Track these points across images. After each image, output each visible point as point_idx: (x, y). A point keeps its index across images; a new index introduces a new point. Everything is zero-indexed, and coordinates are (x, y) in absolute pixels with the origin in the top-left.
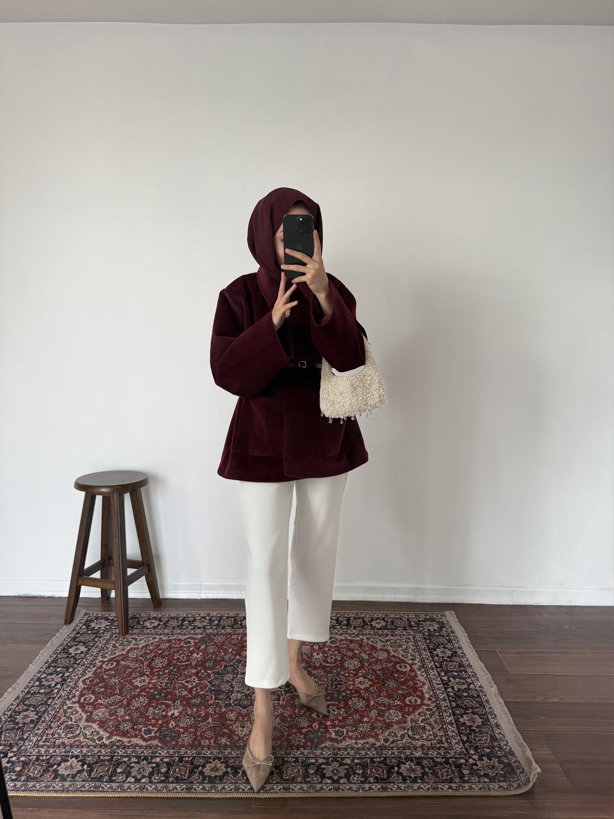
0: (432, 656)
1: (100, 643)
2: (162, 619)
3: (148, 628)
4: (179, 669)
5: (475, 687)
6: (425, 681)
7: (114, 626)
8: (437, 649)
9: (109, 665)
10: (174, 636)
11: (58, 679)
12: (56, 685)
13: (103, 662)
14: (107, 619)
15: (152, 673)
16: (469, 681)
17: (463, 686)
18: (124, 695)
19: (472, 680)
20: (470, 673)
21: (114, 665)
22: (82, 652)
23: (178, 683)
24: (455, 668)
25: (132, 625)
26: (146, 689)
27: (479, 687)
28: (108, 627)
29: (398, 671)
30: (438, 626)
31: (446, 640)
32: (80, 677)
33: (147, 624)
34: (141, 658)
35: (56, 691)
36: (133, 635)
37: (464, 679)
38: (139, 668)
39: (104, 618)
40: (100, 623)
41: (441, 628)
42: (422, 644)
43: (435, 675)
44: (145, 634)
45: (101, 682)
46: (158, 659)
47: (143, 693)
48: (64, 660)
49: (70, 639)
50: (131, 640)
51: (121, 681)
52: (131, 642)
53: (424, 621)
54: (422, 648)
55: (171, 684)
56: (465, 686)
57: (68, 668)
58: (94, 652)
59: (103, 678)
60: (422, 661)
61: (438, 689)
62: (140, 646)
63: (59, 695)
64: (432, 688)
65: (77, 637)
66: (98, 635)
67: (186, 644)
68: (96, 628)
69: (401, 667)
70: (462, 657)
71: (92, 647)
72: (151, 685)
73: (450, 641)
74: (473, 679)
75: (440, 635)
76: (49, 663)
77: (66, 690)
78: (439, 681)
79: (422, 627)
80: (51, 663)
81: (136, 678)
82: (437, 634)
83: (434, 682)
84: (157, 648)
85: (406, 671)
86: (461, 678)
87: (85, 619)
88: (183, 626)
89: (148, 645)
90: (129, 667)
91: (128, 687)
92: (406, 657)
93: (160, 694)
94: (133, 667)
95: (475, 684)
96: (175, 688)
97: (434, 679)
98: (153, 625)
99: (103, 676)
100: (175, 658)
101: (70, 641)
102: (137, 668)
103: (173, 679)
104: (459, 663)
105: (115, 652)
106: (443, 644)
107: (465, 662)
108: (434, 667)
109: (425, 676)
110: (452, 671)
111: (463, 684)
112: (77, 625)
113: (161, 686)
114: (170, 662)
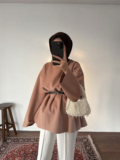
0: (86, 149)
1: (8, 147)
2: (23, 139)
3: (20, 142)
4: (27, 154)
9: (10, 153)
10: (26, 144)
14: (11, 139)
15: (20, 156)
22: (4, 150)
25: (16, 141)
27: (98, 158)
28: (11, 142)
29: (78, 154)
30: (87, 140)
31: (89, 144)
32: (2, 158)
34: (18, 151)
37: (94, 156)
53: (83, 139)
54: (83, 147)
59: (8, 158)
67: (29, 147)
68: (8, 142)
72: (19, 159)
81: (16, 158)
88: (28, 141)
89: (20, 147)
90: (14, 154)
92: (80, 150)
105: (12, 149)
107: (94, 151)
109: (85, 155)
110: (91, 154)
114: (24, 152)
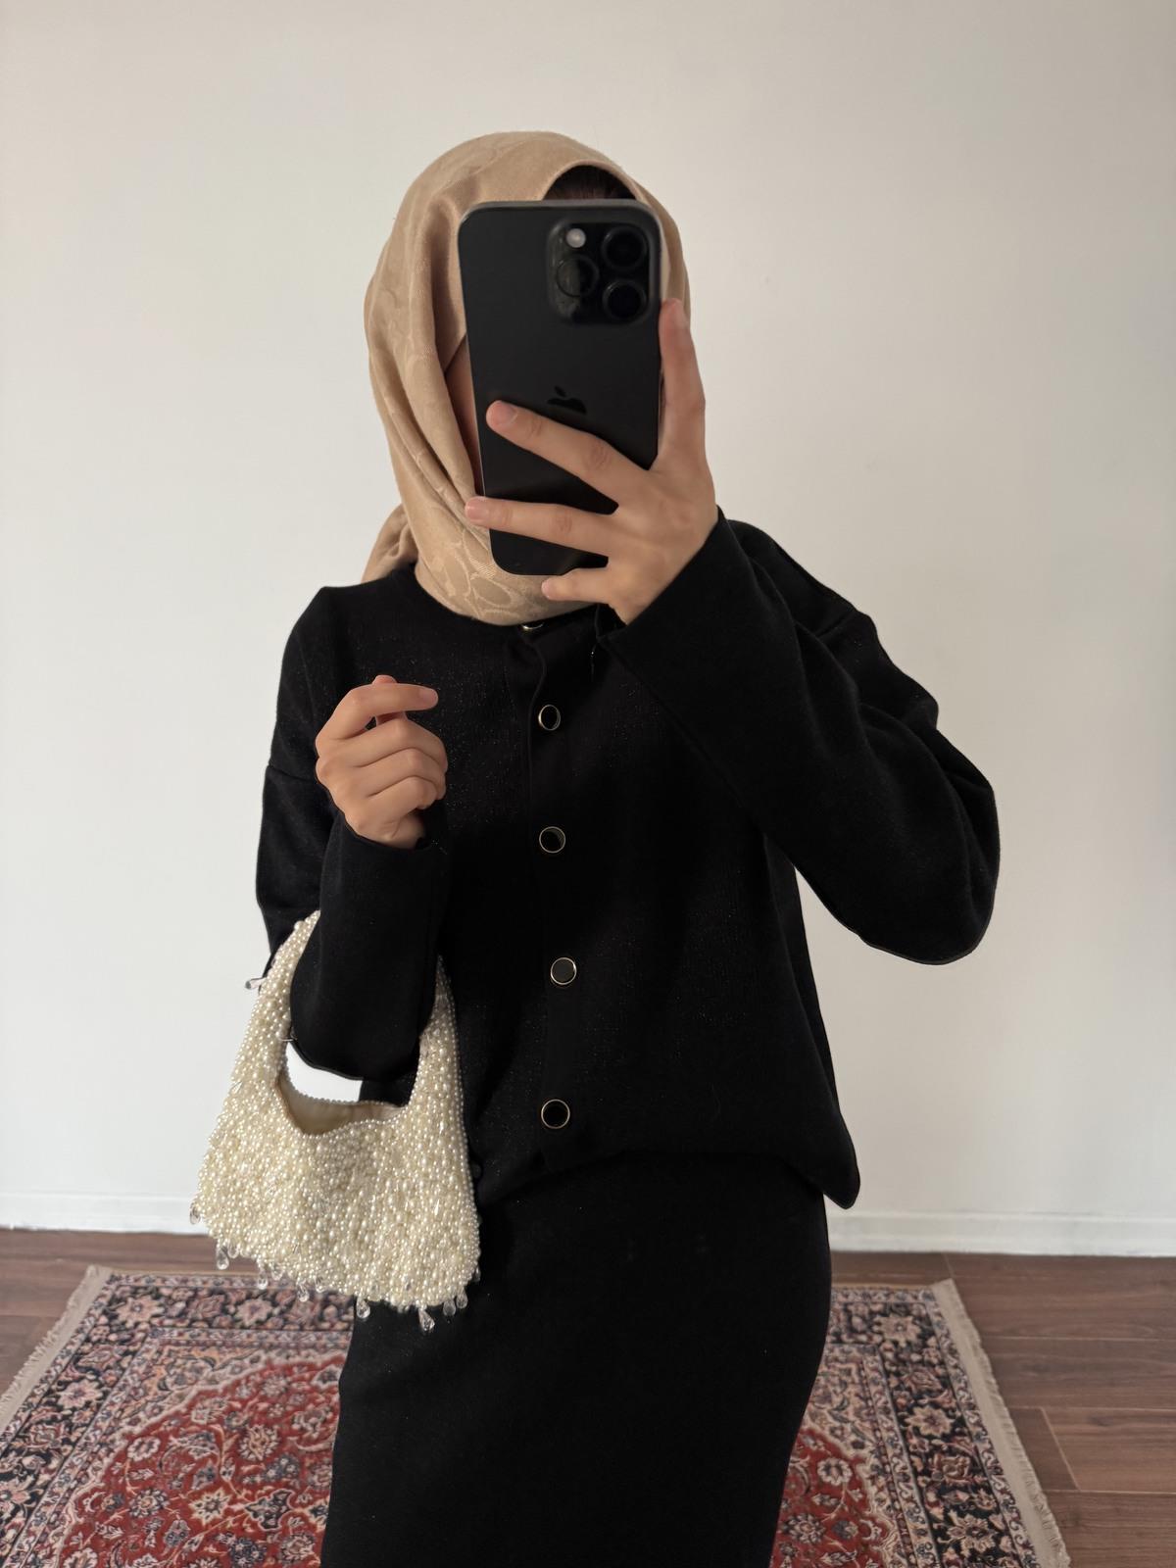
0: (904, 1433)
1: (132, 1372)
2: (278, 1298)
3: (243, 1327)
4: (301, 1464)
5: (1013, 1546)
6: (884, 1518)
7: (170, 1317)
8: (917, 1410)
9: (144, 1447)
10: (299, 1354)
11: (19, 1491)
12: (14, 1514)
13: (130, 1438)
14: (157, 1297)
15: (238, 1477)
16: (999, 1524)
17: (982, 1540)
18: (165, 1552)
19: (1004, 1521)
20: (998, 1495)
21: (154, 1450)
22: (88, 1404)
23: (295, 1515)
24: (960, 1476)
25: (209, 1315)
26: (218, 1534)
27: (1026, 1546)
28: (155, 1321)
29: (824, 1489)
30: (918, 1330)
31: (938, 1377)
32: (70, 1491)
33: (243, 1313)
34: (217, 1427)
35: (10, 1534)
36: (208, 1347)
37: (985, 1515)
38: (210, 1462)
39: (151, 1293)
40: (141, 1306)
41: (925, 1335)
42: (877, 1392)
43: (910, 1500)
44: (234, 1346)
45: (116, 1507)
46: (257, 1430)
47: (211, 1549)
48: (44, 1429)
49: (67, 1359)
50: (202, 1364)
51: (165, 1504)
52: (199, 1371)
53: (884, 1314)
54: (880, 1404)
55: (277, 1518)
56: (987, 1543)
57: (47, 1457)
58: (112, 1404)
59: (126, 1496)
60: (880, 1451)
61: (921, 1550)
62: (220, 1387)
63: (16, 1549)
64: (906, 1549)
65: (82, 1354)
66: (131, 1348)
67: (324, 1382)
68: (130, 1324)
69: (828, 1469)
70: (978, 1436)
71: (112, 1387)
72: (230, 1519)
73: (946, 1382)
74: (1008, 1521)
75: (924, 1365)
76: (9, 1438)
77: (34, 1534)
78: (923, 1522)
79: (880, 1333)
80: (13, 1440)
81: (197, 1495)
82: (915, 1357)
83: (910, 1523)
84: (258, 1392)
85: (841, 1484)
86: (979, 1513)
87: (109, 1293)
88: (325, 1321)
89: (237, 1383)
90: (186, 1458)
91: (178, 1528)
92: (841, 1438)
93: (248, 1551)
94: (196, 1458)
95: (1014, 1533)
96: (285, 1530)
97: (911, 1513)
98: (256, 1316)
99: (124, 1483)
100: (296, 1427)
101: (66, 1367)
102: (203, 1462)
103: (284, 1502)
104: (972, 1459)
105: (159, 1404)
106: (929, 1392)
107: (986, 1455)
108: (909, 1471)
109: (888, 1502)
110: (955, 1487)
111: (984, 1533)
112: (89, 1315)
113: (254, 1525)
114: (282, 1442)
